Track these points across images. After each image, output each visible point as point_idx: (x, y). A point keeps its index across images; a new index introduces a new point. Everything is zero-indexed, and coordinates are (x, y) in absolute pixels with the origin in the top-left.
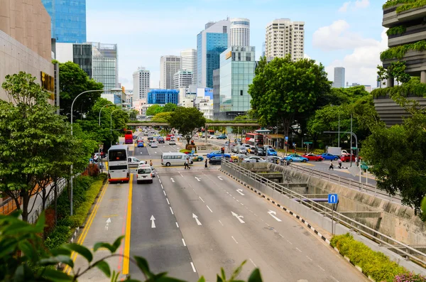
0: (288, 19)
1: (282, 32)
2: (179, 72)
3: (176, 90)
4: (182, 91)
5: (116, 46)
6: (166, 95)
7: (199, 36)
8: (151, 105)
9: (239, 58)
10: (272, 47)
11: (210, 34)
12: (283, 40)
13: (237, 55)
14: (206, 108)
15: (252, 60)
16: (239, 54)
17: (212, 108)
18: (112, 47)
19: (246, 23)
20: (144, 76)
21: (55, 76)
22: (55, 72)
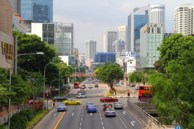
0: (190, 4)
1: (186, 13)
2: (116, 41)
3: (114, 53)
4: (118, 54)
5: (72, 24)
6: (107, 56)
7: (129, 17)
8: (97, 63)
9: (153, 31)
10: (179, 23)
11: (137, 15)
12: (187, 19)
13: (151, 29)
14: (131, 65)
15: (162, 32)
16: (153, 29)
17: (135, 66)
18: (69, 25)
19: (163, 8)
20: (93, 44)
21: (15, 45)
22: (15, 42)
